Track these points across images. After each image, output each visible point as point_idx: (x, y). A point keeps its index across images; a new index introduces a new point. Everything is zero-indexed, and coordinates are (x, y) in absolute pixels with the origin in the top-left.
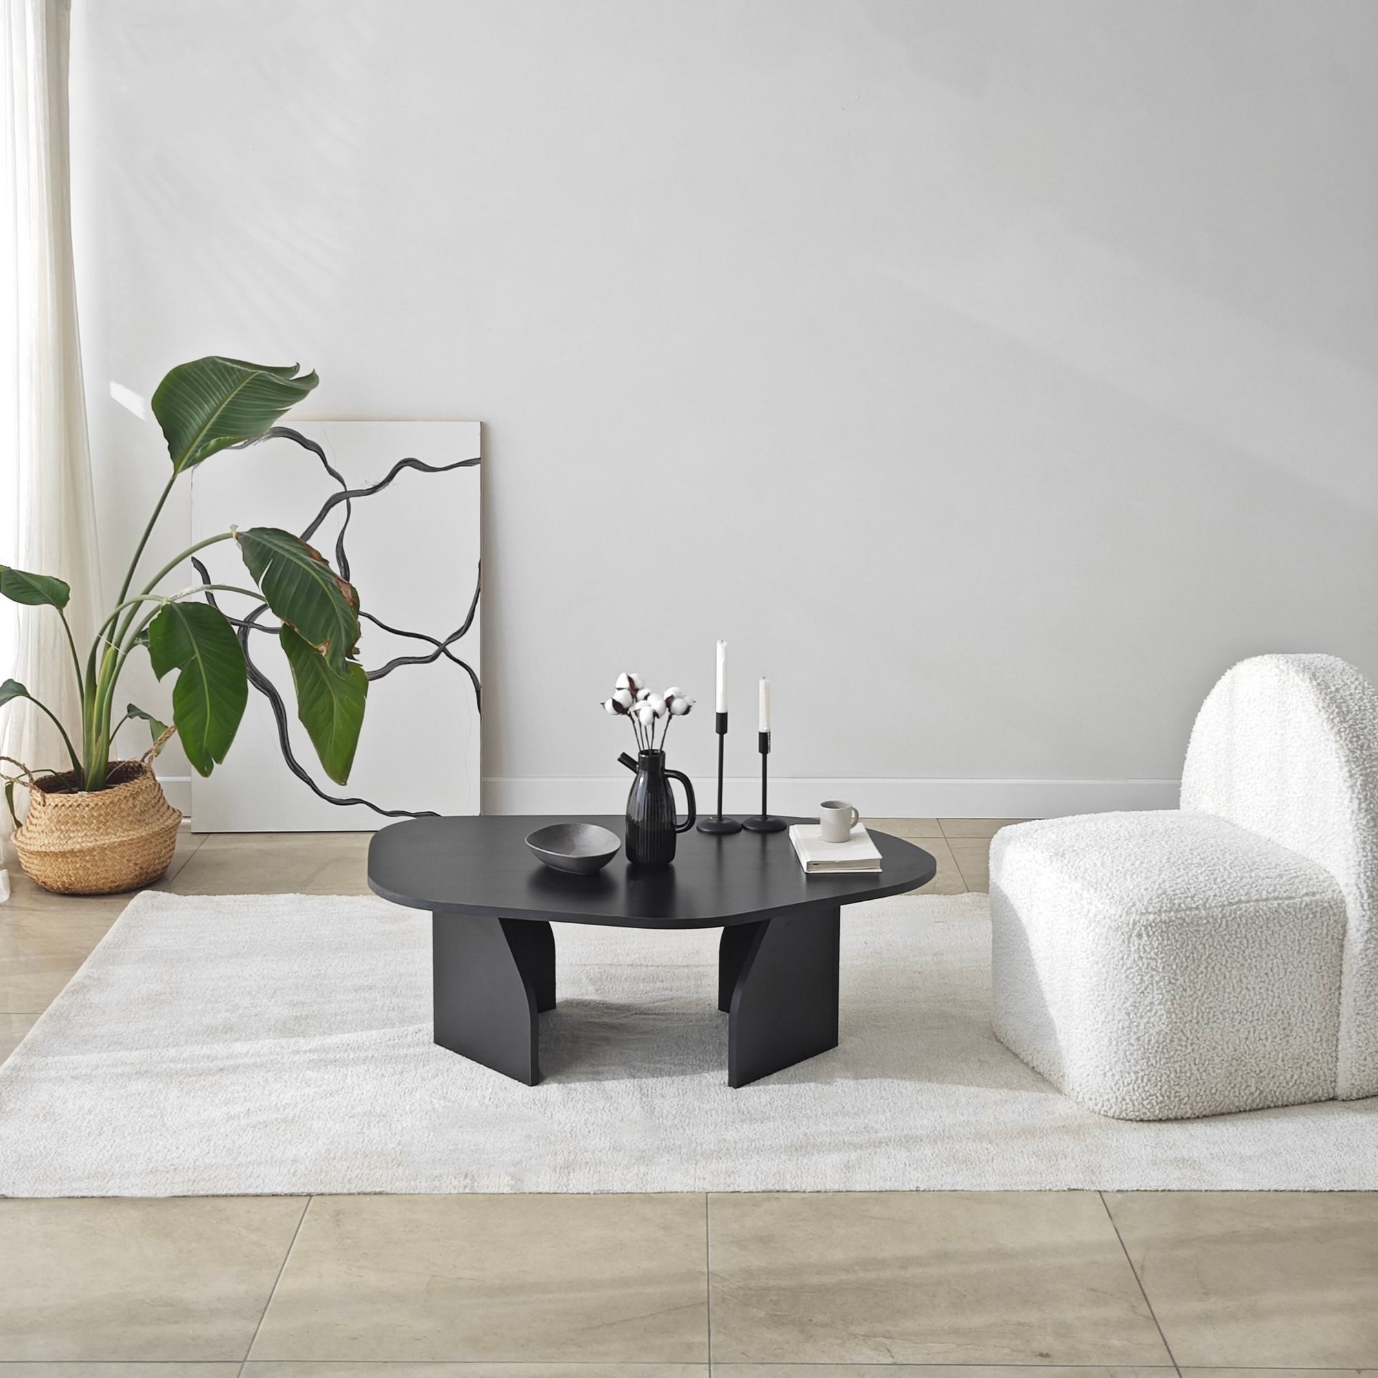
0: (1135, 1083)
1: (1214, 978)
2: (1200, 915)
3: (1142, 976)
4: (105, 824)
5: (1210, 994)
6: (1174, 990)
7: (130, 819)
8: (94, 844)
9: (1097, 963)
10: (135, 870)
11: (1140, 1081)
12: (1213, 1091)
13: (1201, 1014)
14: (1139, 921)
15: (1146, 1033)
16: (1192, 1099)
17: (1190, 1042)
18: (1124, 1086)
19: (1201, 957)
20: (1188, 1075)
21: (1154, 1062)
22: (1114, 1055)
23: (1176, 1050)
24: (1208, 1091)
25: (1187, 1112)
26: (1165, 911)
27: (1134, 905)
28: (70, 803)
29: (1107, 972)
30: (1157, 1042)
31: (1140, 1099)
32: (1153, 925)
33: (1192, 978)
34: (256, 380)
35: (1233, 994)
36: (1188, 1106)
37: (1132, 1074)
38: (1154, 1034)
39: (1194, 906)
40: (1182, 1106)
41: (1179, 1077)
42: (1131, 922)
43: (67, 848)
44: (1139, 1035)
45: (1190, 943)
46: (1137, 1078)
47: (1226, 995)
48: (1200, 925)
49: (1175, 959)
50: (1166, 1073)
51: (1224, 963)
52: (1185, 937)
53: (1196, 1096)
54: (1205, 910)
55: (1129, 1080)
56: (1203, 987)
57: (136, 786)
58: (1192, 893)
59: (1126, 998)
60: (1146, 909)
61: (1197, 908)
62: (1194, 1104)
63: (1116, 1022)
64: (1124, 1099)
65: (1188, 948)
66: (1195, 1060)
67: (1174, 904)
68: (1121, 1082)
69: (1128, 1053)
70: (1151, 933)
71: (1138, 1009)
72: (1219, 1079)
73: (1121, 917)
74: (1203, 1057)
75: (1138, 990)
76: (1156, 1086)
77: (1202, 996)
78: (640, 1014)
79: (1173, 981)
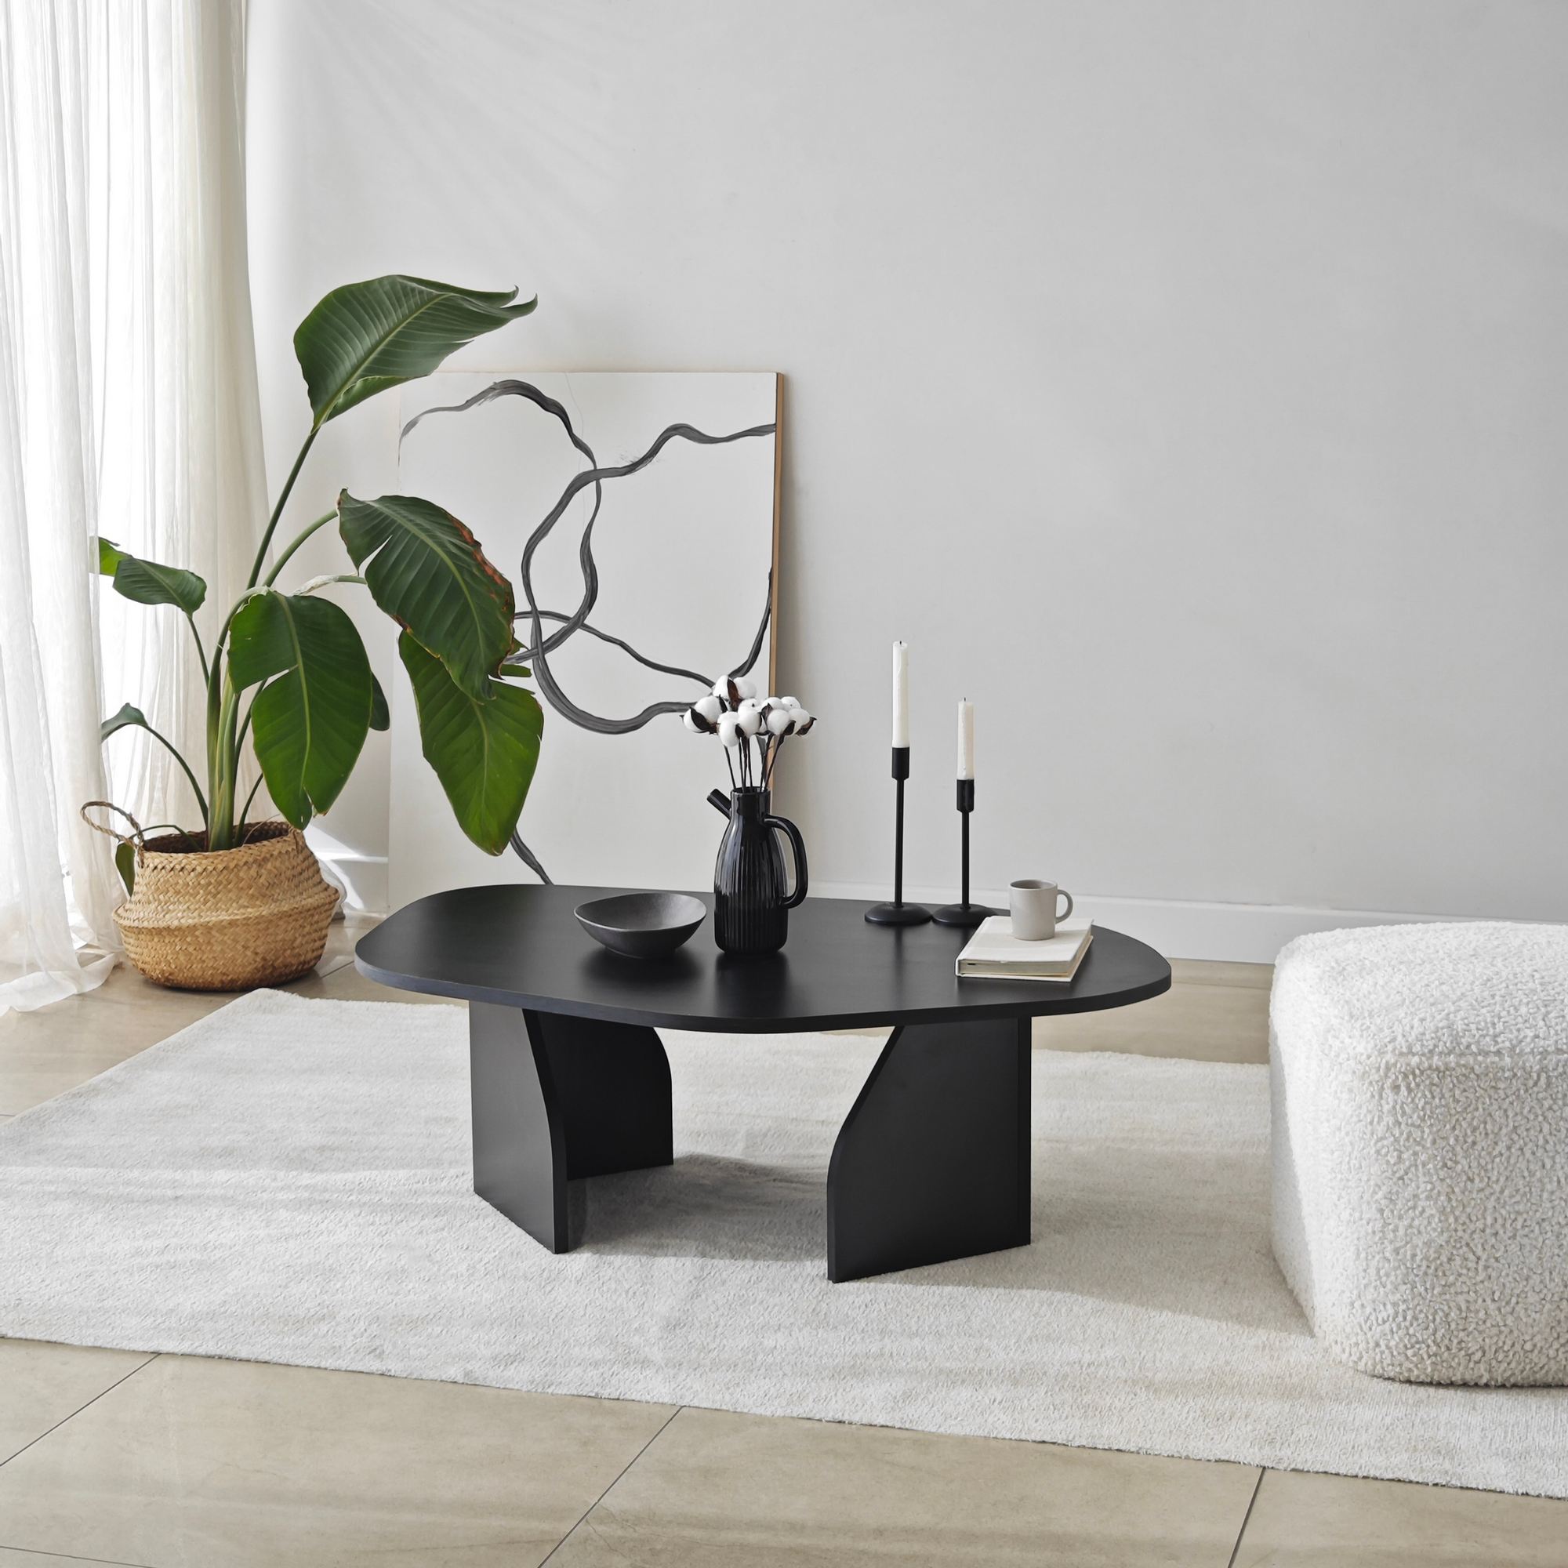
0: (1394, 1320)
1: (1522, 1165)
2: (1502, 1064)
3: (1401, 1152)
4: (214, 896)
5: (1518, 1191)
6: (1451, 1178)
7: (251, 892)
8: (196, 920)
9: (1339, 1129)
10: (255, 962)
11: (1400, 1318)
12: (1528, 1346)
13: (1500, 1221)
14: (1395, 1065)
15: (1407, 1243)
16: (1490, 1354)
17: (1482, 1263)
18: (1379, 1325)
19: (1500, 1129)
20: (1482, 1315)
21: (1422, 1290)
22: (1363, 1274)
23: (1460, 1275)
24: (1518, 1347)
25: (1481, 1377)
26: (1441, 1053)
27: (1394, 1040)
28: (172, 865)
29: (1351, 1144)
30: (1426, 1258)
31: (1401, 1345)
32: (1417, 1072)
33: (1483, 1162)
34: (444, 305)
35: (1558, 1194)
36: (1482, 1367)
37: (1389, 1306)
38: (1420, 1245)
39: (1493, 1049)
40: (1471, 1365)
41: (1466, 1318)
42: (1383, 1066)
43: (162, 924)
44: (1398, 1245)
45: (1480, 1106)
46: (1397, 1313)
47: (1545, 1195)
48: (1500, 1079)
49: (1454, 1128)
50: (1443, 1311)
51: (1541, 1142)
52: (1472, 1096)
53: (1496, 1352)
54: (1512, 1057)
55: (1384, 1315)
56: (1502, 1179)
57: (264, 849)
58: (1498, 1030)
59: (1377, 1185)
60: (1410, 1047)
61: (1498, 1053)
62: (1494, 1363)
63: (1364, 1222)
64: (1377, 1345)
65: (1476, 1114)
66: (1493, 1293)
67: (1458, 1044)
68: (1373, 1318)
69: (1382, 1272)
70: (1413, 1085)
71: (1395, 1204)
72: (1536, 1329)
73: (1369, 1057)
74: (1508, 1291)
75: (1394, 1173)
76: (1427, 1328)
77: (1502, 1192)
78: (781, 1181)
79: (1449, 1163)
